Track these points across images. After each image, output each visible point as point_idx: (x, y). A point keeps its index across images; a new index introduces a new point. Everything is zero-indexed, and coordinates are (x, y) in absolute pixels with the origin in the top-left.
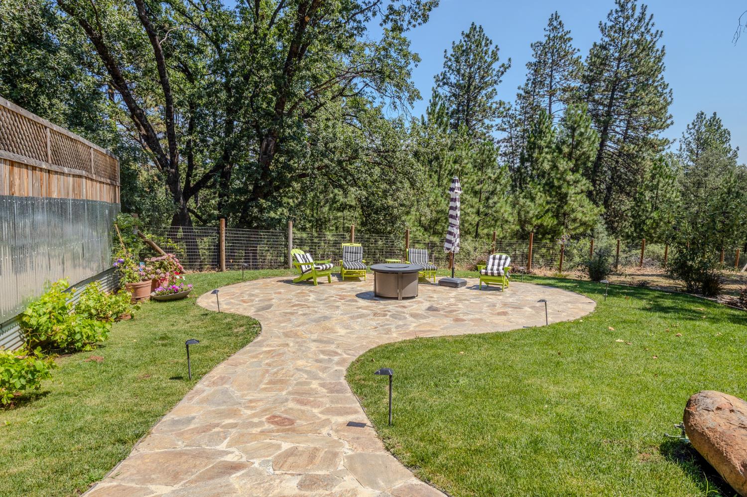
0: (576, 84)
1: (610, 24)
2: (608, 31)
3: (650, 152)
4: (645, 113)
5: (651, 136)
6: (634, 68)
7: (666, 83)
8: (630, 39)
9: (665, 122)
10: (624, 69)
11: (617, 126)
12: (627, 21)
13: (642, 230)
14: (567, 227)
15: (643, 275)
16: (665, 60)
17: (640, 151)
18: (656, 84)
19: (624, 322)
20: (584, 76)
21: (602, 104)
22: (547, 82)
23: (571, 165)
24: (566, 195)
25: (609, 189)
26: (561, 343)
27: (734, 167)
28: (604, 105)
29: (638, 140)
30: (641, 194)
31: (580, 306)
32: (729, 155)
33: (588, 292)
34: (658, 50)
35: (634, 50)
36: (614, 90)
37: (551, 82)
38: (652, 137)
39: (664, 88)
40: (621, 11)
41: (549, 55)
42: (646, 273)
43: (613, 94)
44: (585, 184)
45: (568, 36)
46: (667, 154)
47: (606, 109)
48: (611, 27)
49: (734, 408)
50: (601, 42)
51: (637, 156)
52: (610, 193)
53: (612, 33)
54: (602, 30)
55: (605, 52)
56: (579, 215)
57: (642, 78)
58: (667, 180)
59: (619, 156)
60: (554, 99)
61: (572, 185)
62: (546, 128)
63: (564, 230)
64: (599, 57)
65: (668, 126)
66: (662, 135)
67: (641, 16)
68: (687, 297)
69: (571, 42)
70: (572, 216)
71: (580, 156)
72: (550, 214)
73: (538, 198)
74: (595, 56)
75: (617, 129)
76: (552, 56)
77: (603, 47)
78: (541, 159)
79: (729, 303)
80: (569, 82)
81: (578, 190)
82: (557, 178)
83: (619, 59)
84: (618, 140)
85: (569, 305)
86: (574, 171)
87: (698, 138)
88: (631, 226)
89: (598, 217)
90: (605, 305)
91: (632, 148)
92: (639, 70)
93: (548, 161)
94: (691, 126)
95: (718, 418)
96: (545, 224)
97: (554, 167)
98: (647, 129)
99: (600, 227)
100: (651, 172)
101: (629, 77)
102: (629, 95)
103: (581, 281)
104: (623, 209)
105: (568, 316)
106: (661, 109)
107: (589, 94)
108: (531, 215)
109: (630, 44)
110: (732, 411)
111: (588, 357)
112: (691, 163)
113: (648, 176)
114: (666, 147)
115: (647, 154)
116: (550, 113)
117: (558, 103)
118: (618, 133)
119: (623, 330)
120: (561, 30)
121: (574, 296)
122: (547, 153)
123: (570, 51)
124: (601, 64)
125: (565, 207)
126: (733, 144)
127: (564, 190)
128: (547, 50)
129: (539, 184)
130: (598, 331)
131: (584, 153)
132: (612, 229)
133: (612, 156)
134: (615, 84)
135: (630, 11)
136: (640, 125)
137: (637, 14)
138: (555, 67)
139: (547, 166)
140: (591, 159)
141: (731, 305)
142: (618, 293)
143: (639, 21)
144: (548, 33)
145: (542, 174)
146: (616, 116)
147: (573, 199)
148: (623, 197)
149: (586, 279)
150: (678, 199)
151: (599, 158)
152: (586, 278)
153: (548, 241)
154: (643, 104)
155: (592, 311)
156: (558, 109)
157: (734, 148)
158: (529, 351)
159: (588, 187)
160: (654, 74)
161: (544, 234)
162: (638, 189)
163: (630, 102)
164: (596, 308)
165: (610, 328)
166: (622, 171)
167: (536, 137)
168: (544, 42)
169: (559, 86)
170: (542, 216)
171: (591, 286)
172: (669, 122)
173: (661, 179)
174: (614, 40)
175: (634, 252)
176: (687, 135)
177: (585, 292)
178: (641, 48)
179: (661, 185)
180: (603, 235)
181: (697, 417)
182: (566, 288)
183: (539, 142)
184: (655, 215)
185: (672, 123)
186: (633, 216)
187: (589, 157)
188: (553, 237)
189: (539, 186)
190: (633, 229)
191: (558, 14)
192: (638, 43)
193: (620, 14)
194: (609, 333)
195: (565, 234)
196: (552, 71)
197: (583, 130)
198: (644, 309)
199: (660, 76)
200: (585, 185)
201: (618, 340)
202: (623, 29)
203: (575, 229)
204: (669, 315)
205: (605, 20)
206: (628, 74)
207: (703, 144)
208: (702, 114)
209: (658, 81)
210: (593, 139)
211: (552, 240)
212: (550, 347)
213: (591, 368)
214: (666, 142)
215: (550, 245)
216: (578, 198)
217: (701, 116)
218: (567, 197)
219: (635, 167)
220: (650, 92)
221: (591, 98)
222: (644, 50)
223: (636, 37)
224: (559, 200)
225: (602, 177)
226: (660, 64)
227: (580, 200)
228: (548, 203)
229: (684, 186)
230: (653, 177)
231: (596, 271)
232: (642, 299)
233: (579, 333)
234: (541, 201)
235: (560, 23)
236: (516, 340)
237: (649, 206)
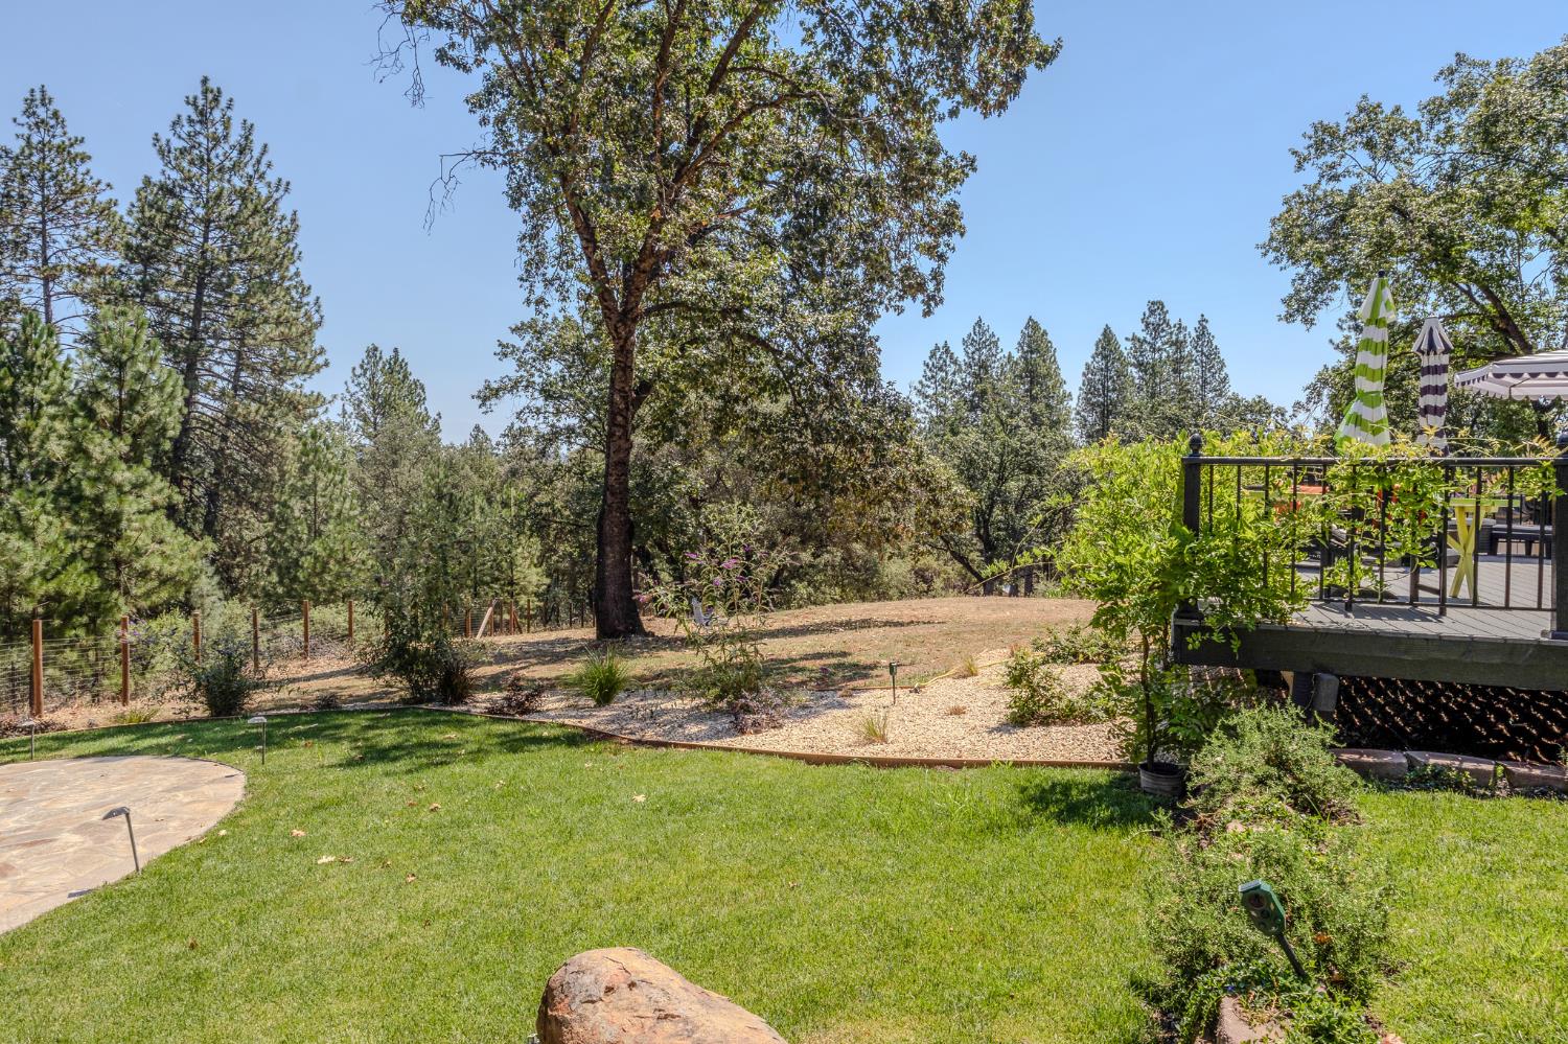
0: (111, 260)
1: (177, 144)
2: (176, 159)
3: (291, 418)
4: (272, 340)
5: (288, 387)
6: (240, 246)
7: (306, 284)
8: (226, 185)
9: (311, 360)
10: (219, 244)
11: (218, 363)
12: (215, 146)
13: (295, 579)
14: (127, 593)
15: (315, 677)
16: (300, 239)
17: (271, 416)
18: (287, 284)
19: (321, 807)
20: (128, 247)
21: (178, 312)
22: (35, 244)
23: (123, 446)
24: (117, 517)
25: (212, 496)
26: (191, 914)
27: (437, 447)
28: (184, 316)
29: (264, 393)
30: (285, 505)
31: (209, 790)
32: (428, 428)
33: (218, 750)
34: (283, 218)
35: (236, 208)
36: (201, 287)
37: (44, 247)
38: (291, 389)
39: (303, 294)
40: (200, 122)
41: (33, 184)
42: (319, 671)
43: (200, 294)
44: (160, 489)
45: (77, 149)
46: (322, 423)
47: (187, 323)
48: (183, 151)
49: (634, 978)
50: (163, 179)
51: (265, 427)
52: (216, 506)
53: (185, 164)
54: (161, 152)
55: (171, 202)
56: (155, 563)
57: (258, 269)
58: (331, 476)
59: (227, 426)
60: (58, 289)
61: (130, 493)
62: (45, 356)
63: (121, 601)
64: (159, 210)
65: (318, 369)
66: (311, 385)
67: (243, 142)
68: (419, 715)
69: (88, 165)
70: (137, 565)
71: (142, 427)
72: (80, 566)
73: (40, 529)
74: (151, 206)
75: (218, 369)
76: (42, 188)
77: (168, 191)
78: (38, 432)
79: (491, 711)
80: (91, 255)
81: (145, 503)
82: (89, 478)
83: (207, 222)
84: (223, 392)
85: (180, 795)
86: (133, 458)
87: (374, 395)
88: (269, 573)
89: (200, 563)
90: (268, 774)
91: (253, 410)
92: (251, 251)
93: (61, 437)
94: (359, 371)
95: (615, 1013)
96: (69, 591)
97: (79, 451)
98: (280, 374)
99: (207, 584)
100: (299, 460)
101: (232, 263)
102: (235, 299)
103: (188, 720)
104: (248, 538)
105: (185, 826)
106: (303, 334)
107: (146, 287)
108: (25, 572)
109: (225, 193)
110: (632, 985)
111: (267, 927)
112: (366, 441)
113: (293, 467)
114: (320, 410)
115: (285, 423)
116: (48, 320)
117: (67, 301)
118: (219, 377)
119: (323, 830)
120: (59, 131)
121: (185, 767)
122: (53, 418)
123: (89, 183)
124: (167, 226)
125: (118, 547)
126: (432, 406)
127: (110, 506)
128: (25, 171)
129: (42, 494)
130: (270, 851)
131: (150, 421)
132: (231, 586)
133: (212, 426)
134: (202, 274)
135: (220, 129)
136: (265, 363)
137: (235, 135)
138: (51, 215)
139: (57, 449)
140: (171, 433)
141: (495, 714)
142: (286, 736)
143: (241, 153)
144: (25, 131)
145: (49, 469)
146: (212, 342)
147: (136, 525)
148: (247, 514)
149: (199, 714)
150: (356, 512)
151: (186, 429)
152: (199, 710)
153: (81, 632)
154: (266, 321)
155: (238, 798)
156: (71, 315)
157: (433, 415)
158: (105, 970)
159: (170, 497)
160: (281, 263)
161: (68, 617)
162: (277, 496)
163: (240, 315)
164: (249, 787)
165: (295, 832)
166: (237, 457)
167: (17, 377)
168: (16, 151)
169: (65, 261)
170: (58, 573)
171: (217, 732)
172: (320, 360)
173: (320, 474)
174: (190, 179)
175: (283, 629)
176: (354, 389)
177: (210, 752)
178: (251, 206)
179: (321, 485)
180: (213, 598)
181: (577, 1028)
182: (161, 751)
183: (29, 388)
184: (317, 546)
185: (327, 364)
186: (273, 553)
187: (164, 430)
188: (93, 620)
189: (40, 500)
190: (275, 578)
191: (49, 94)
192: (243, 195)
193: (198, 127)
194: (298, 847)
195: (124, 608)
196: (44, 222)
197: (142, 368)
198: (350, 763)
199: (292, 270)
200: (160, 491)
201: (324, 860)
202: (209, 160)
203: (148, 595)
204: (400, 765)
205: (166, 134)
206: (229, 255)
207: (384, 406)
208: (376, 349)
209: (290, 279)
210: (169, 389)
211: (93, 629)
212: (163, 935)
213: (286, 957)
214: (318, 400)
215: (86, 640)
216: (148, 524)
217: (373, 351)
218: (119, 521)
219: (264, 449)
220: (276, 299)
221: (149, 297)
222: (255, 212)
223: (238, 182)
224: (98, 530)
225: (195, 472)
226: (292, 245)
227: (154, 526)
228: (71, 538)
229: (360, 484)
230: (304, 470)
231: (222, 693)
232: (337, 740)
233: (225, 868)
234: (53, 535)
235: (56, 115)
236: (57, 945)
237: (303, 529)
